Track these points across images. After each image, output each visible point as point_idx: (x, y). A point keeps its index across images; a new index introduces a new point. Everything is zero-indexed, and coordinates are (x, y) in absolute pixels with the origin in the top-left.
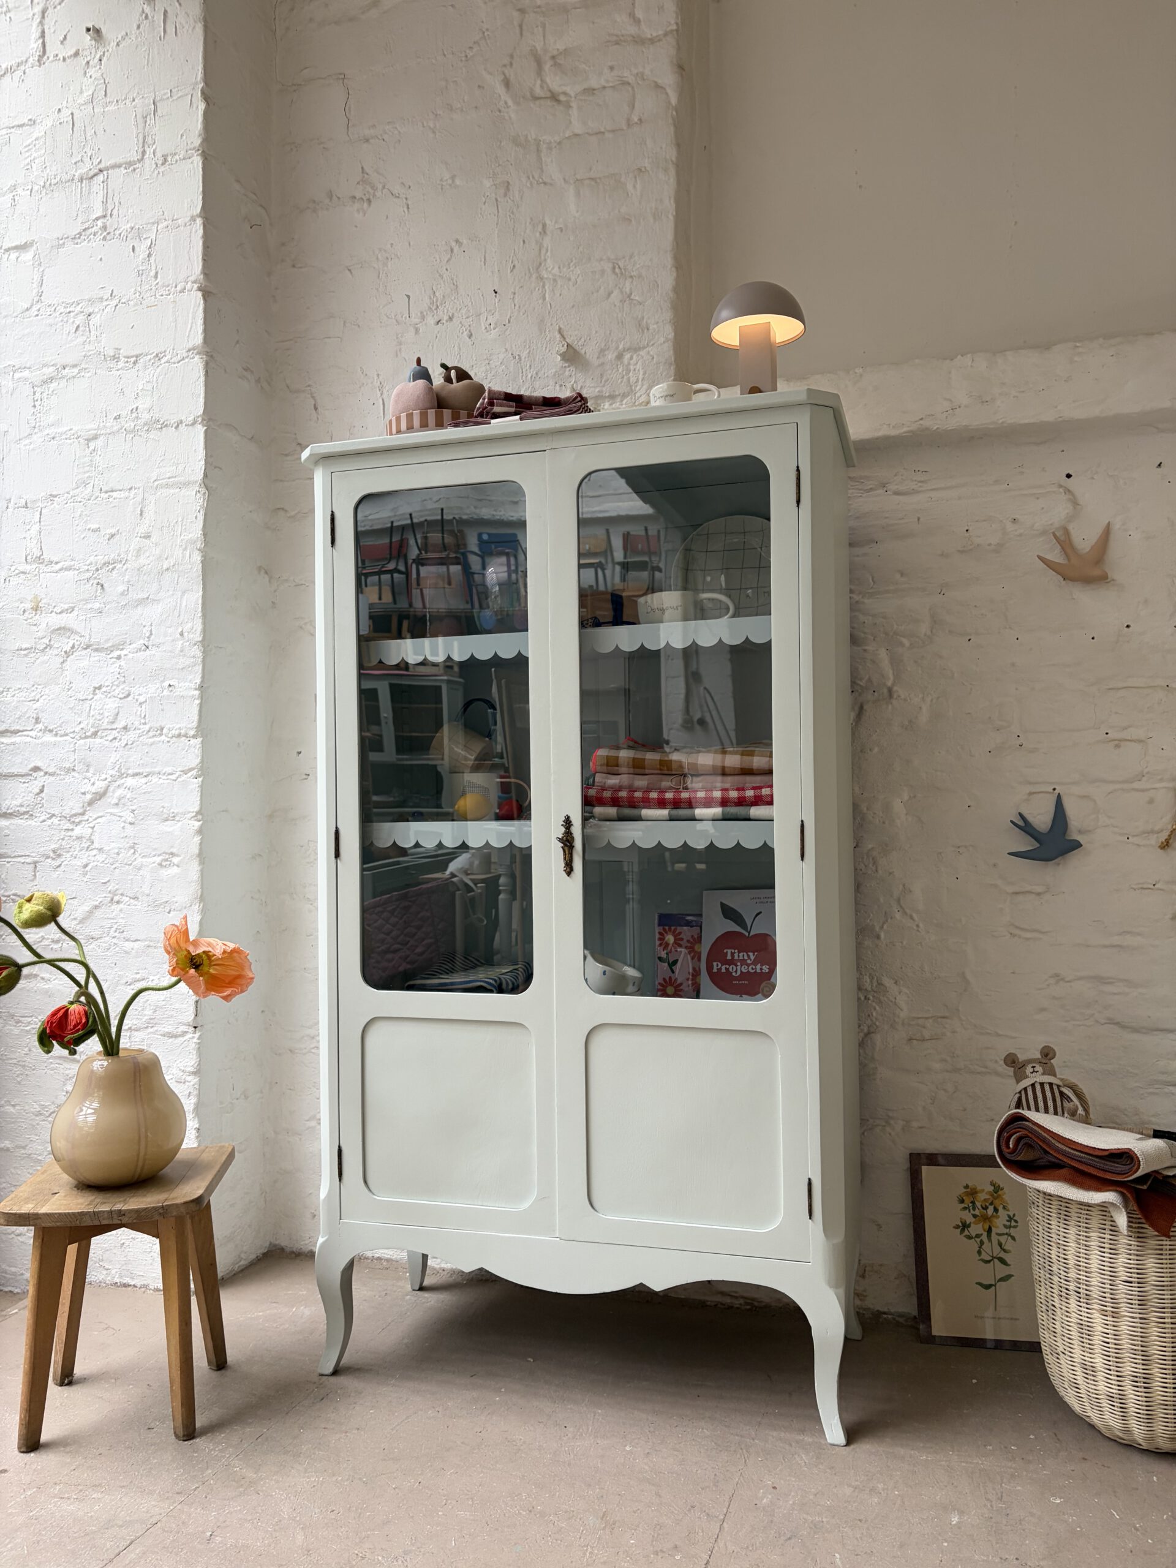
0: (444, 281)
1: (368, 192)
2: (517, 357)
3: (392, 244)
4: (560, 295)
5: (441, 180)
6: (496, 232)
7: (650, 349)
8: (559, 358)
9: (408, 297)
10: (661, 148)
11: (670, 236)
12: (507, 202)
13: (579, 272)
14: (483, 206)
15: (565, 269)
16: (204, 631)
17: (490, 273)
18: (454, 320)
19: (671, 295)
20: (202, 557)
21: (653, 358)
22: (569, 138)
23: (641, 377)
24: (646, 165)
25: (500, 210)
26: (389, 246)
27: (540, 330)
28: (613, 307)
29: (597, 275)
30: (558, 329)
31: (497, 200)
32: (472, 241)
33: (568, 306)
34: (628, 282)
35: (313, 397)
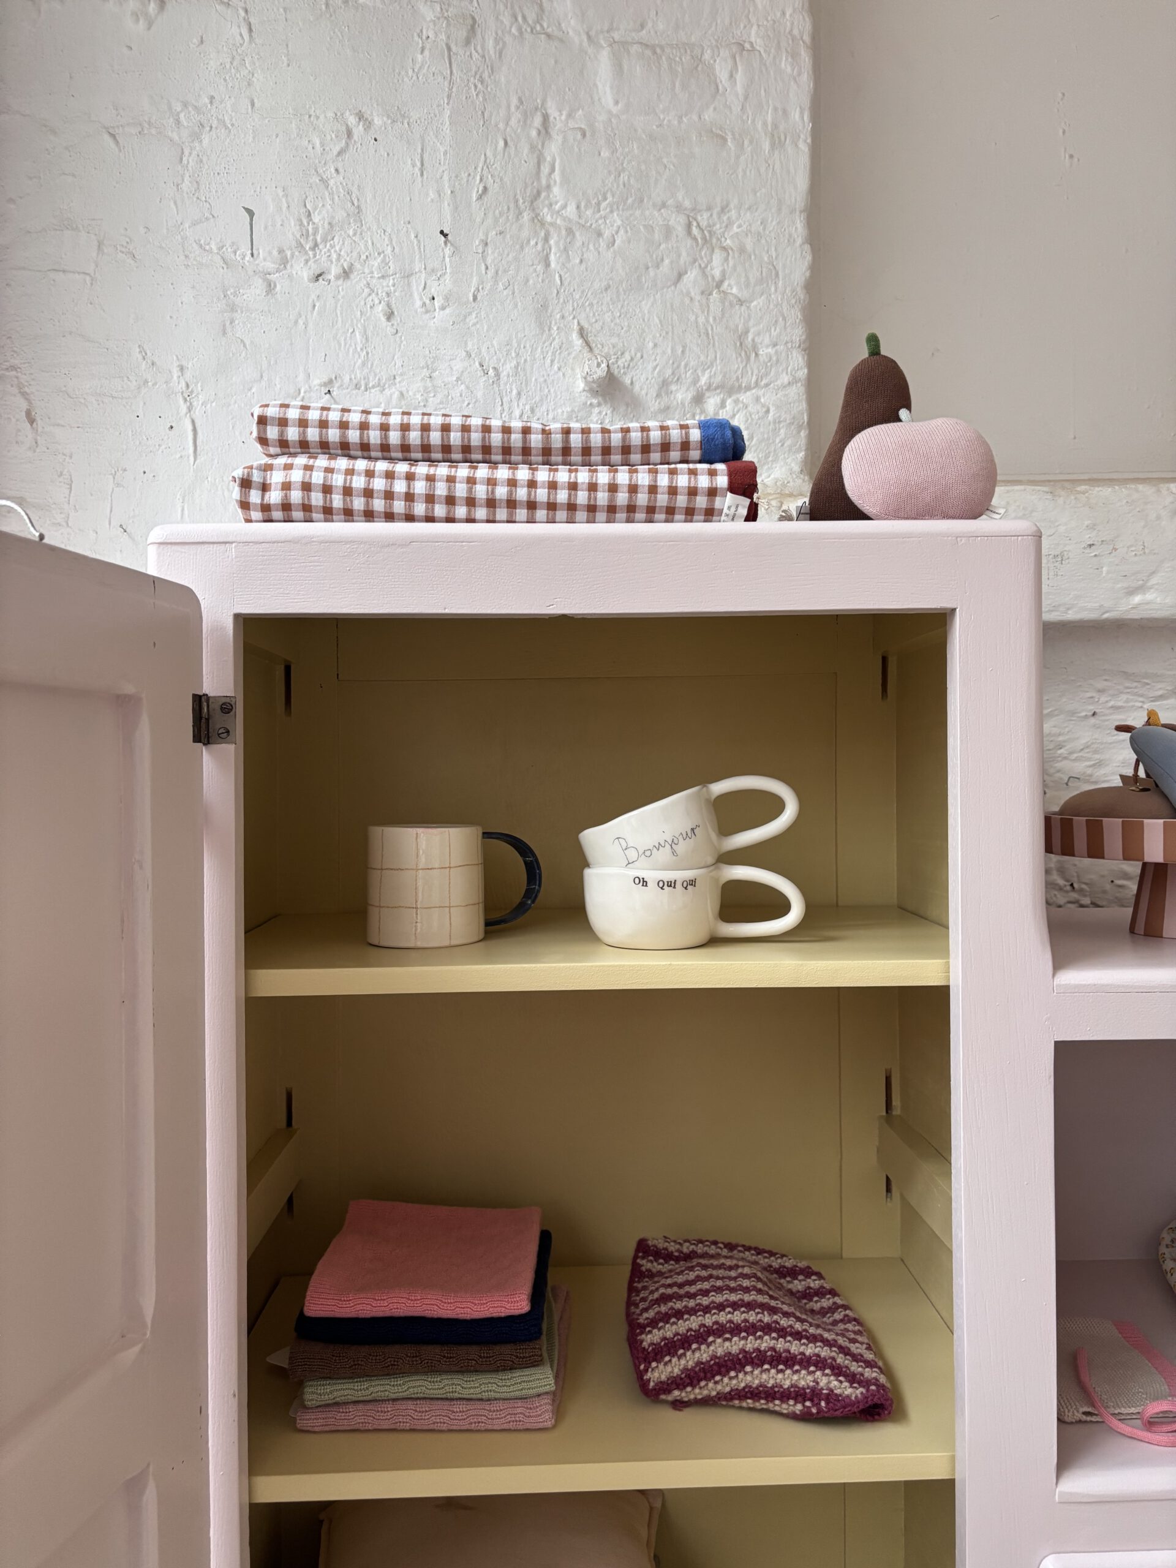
0: (331, 194)
2: (491, 372)
4: (581, 261)
6: (447, 113)
7: (761, 392)
8: (581, 385)
9: (251, 213)
10: (784, 14)
11: (802, 181)
12: (471, 56)
13: (619, 222)
14: (419, 57)
15: (589, 213)
17: (432, 195)
18: (352, 276)
19: (801, 294)
21: (768, 411)
24: (753, 40)
25: (454, 71)
26: (207, 101)
27: (541, 325)
28: (687, 301)
29: (657, 236)
30: (576, 327)
31: (449, 49)
32: (394, 121)
33: (596, 285)
34: (718, 257)
35: (24, 395)
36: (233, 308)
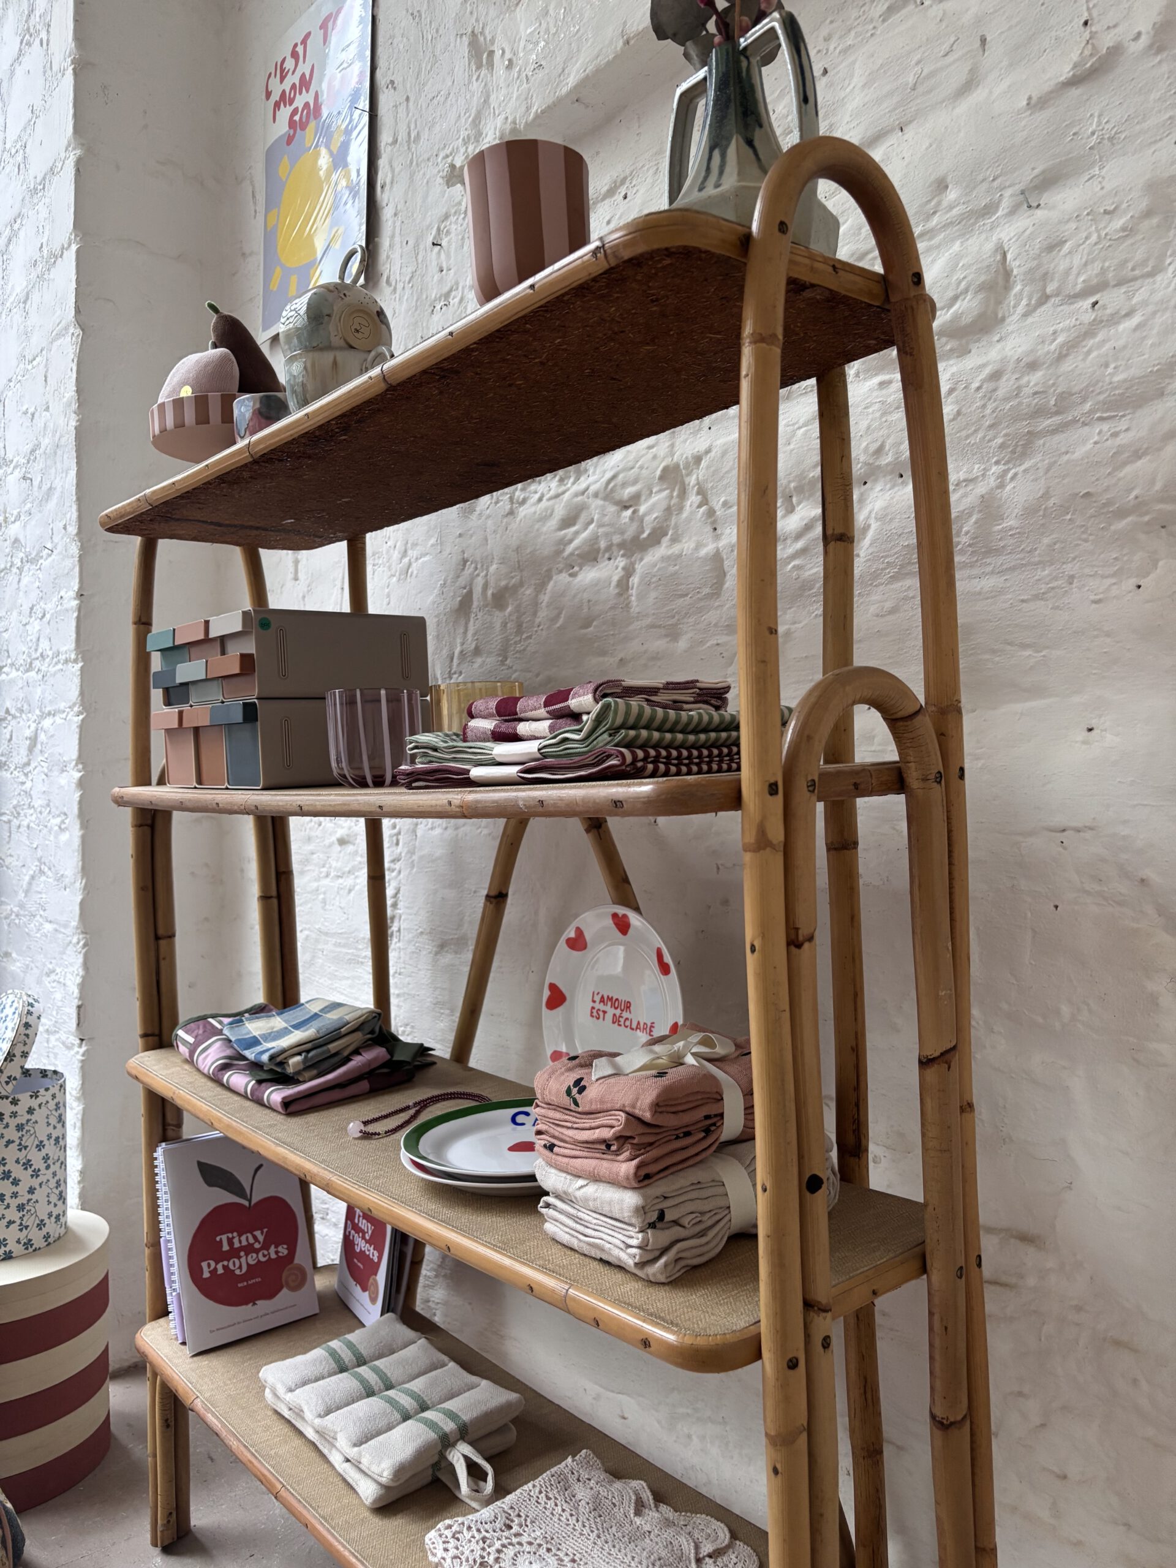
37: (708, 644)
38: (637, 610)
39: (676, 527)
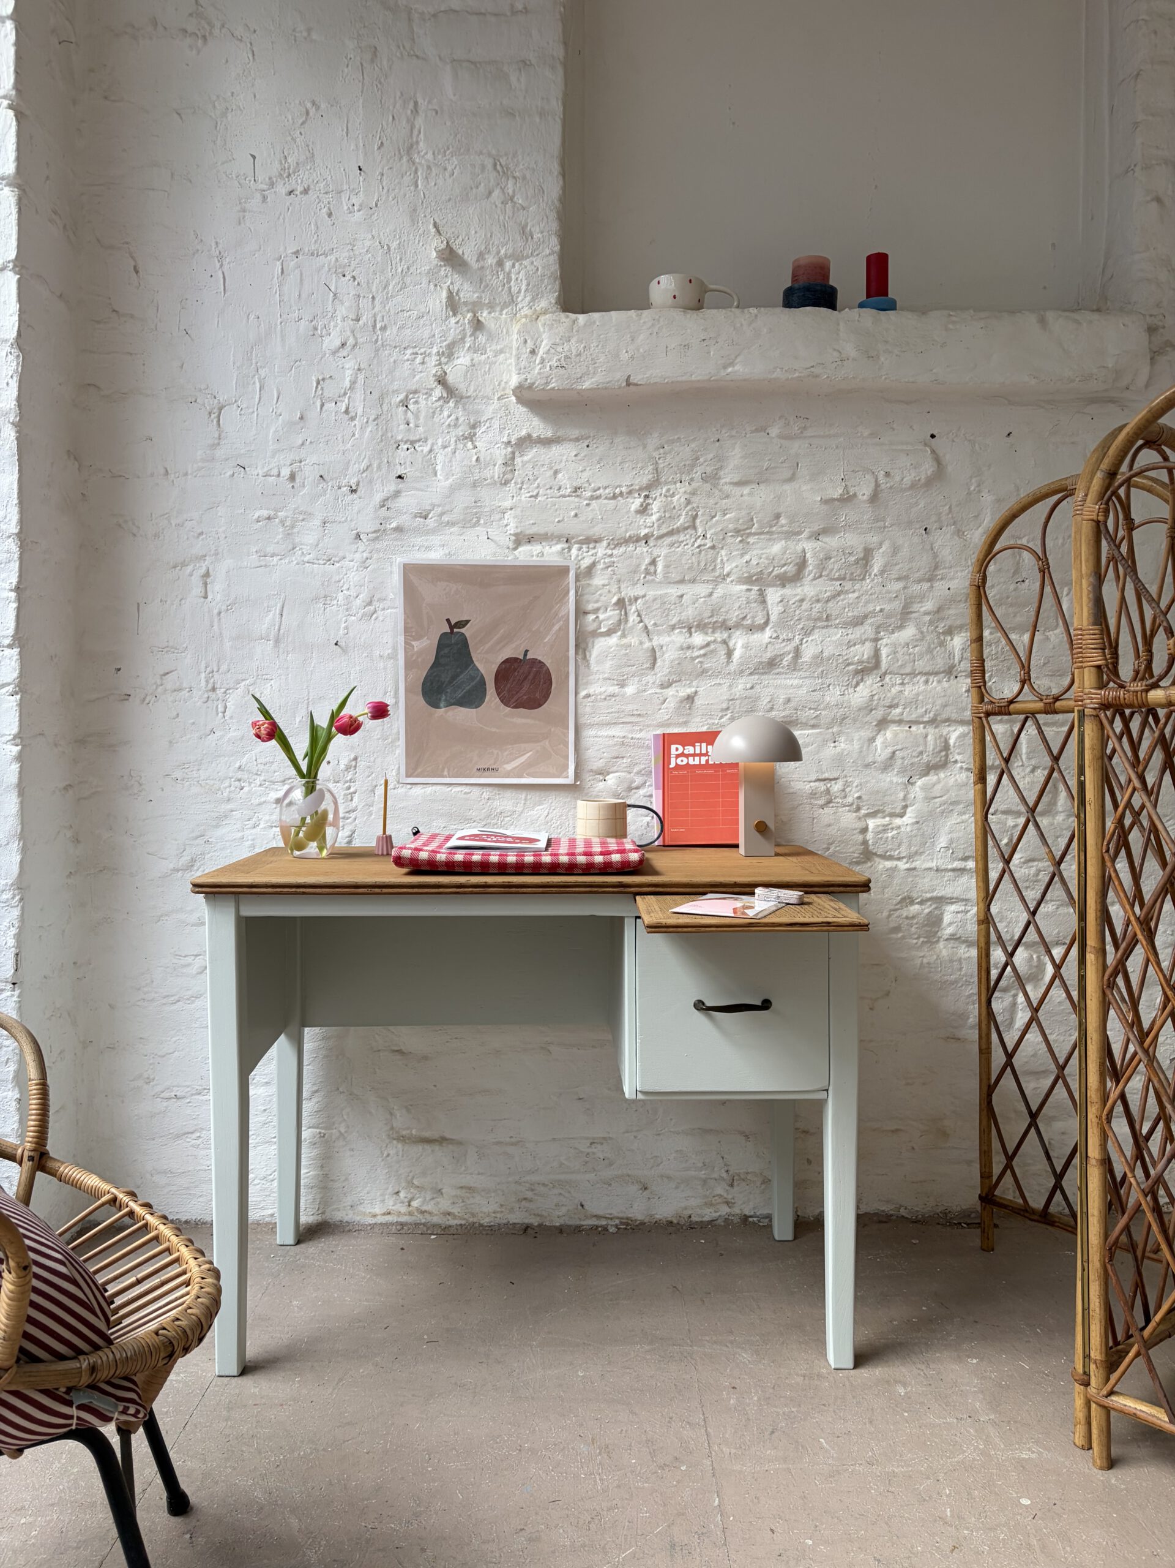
0: (298, 146)
1: (203, 28)
2: (385, 247)
3: (233, 93)
4: (435, 184)
5: (294, 30)
6: (361, 101)
7: (534, 259)
8: (434, 254)
9: (254, 157)
10: (548, 43)
11: (557, 140)
12: (374, 69)
13: (456, 163)
14: (346, 70)
15: (440, 157)
16: (21, 521)
17: (353, 147)
18: (310, 192)
19: (557, 203)
20: (17, 432)
21: (538, 269)
22: (445, 12)
23: (524, 287)
24: (531, 58)
25: (365, 77)
26: (230, 94)
27: (413, 220)
28: (494, 207)
29: (477, 170)
30: (432, 222)
31: (362, 65)
32: (332, 106)
33: (444, 198)
34: (511, 183)
35: (132, 257)
36: (244, 211)
37: (649, 692)
38: (596, 669)
39: (624, 630)
